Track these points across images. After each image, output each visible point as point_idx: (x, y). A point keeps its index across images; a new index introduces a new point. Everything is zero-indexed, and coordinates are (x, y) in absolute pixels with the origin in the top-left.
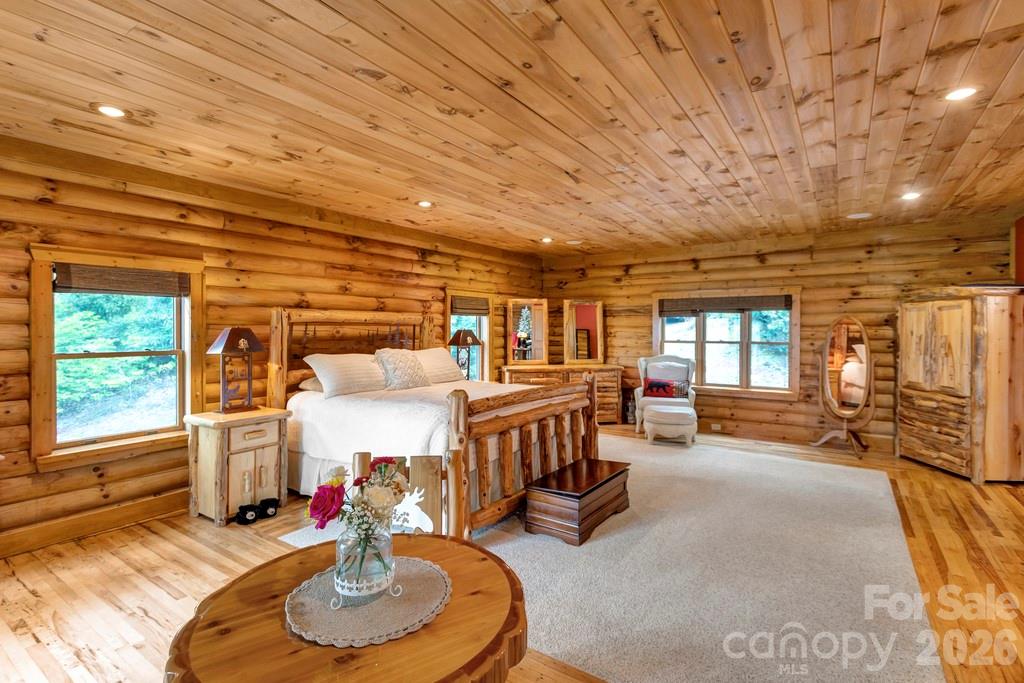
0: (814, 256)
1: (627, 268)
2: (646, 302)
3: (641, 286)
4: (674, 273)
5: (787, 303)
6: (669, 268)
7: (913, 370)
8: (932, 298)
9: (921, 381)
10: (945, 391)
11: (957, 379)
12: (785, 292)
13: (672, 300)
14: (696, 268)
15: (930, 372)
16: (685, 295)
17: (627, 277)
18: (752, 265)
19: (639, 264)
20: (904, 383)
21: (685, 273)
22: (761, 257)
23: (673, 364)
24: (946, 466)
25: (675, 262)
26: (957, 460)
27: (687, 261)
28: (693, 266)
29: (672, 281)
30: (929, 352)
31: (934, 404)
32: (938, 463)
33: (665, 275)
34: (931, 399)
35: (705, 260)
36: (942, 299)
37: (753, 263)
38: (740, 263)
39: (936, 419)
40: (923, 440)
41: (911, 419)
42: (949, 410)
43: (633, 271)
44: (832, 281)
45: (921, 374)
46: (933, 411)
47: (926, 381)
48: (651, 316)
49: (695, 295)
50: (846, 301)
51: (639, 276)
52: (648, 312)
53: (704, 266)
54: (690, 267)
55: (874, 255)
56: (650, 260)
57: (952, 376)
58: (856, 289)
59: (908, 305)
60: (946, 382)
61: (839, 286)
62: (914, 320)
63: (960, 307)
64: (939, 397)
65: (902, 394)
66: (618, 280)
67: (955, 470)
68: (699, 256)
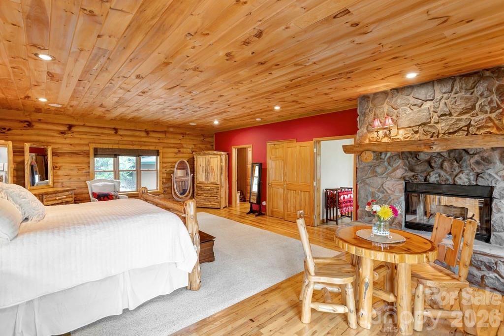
0: (167, 135)
1: (70, 127)
2: (86, 148)
3: (81, 139)
4: (102, 133)
5: (157, 153)
6: (100, 131)
7: (201, 177)
8: (209, 154)
9: (204, 181)
10: (212, 183)
11: (216, 179)
12: (157, 149)
13: (102, 149)
14: (116, 132)
15: (207, 178)
16: (110, 146)
17: (69, 132)
18: (142, 135)
19: (79, 125)
20: (198, 182)
21: (109, 135)
22: (147, 132)
23: (106, 183)
24: (213, 206)
25: (104, 128)
26: (217, 204)
27: (111, 128)
28: (114, 132)
29: (102, 138)
30: (207, 172)
31: (209, 188)
32: (210, 206)
33: (98, 134)
34: (208, 186)
35: (121, 129)
36: (211, 155)
37: (143, 134)
38: (138, 133)
39: (210, 192)
40: (205, 200)
41: (201, 194)
42: (214, 189)
43: (74, 129)
44: (172, 145)
45: (204, 178)
46: (209, 190)
47: (206, 181)
48: (89, 157)
49: (116, 147)
50: (176, 153)
51: (79, 133)
52: (87, 154)
53: (120, 132)
54: (113, 132)
55: (184, 137)
56: (87, 124)
57: (214, 179)
58: (179, 149)
59: (199, 156)
60: (212, 180)
61: (174, 147)
62: (201, 161)
63: (217, 157)
64: (211, 185)
65: (197, 186)
66: (63, 133)
67: (216, 207)
68: (117, 127)
